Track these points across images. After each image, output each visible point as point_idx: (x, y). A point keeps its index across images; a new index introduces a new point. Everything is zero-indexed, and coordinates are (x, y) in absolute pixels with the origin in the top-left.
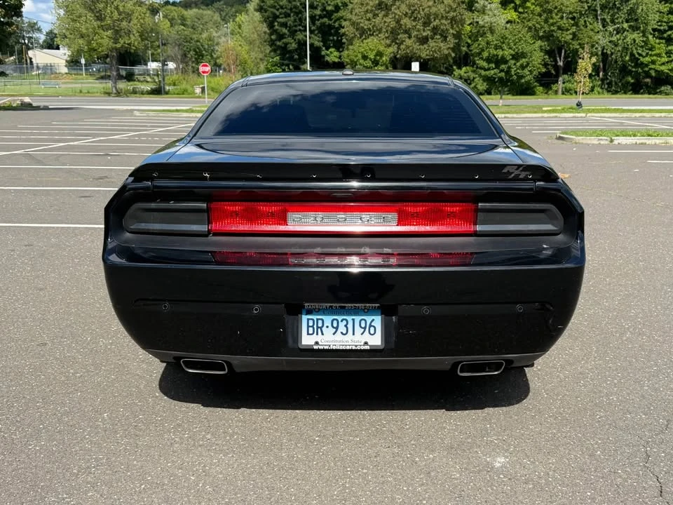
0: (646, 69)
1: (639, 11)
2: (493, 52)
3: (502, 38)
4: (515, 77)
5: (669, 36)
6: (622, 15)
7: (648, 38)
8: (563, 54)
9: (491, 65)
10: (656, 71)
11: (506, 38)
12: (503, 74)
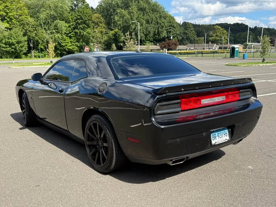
0: (64, 48)
1: (59, 26)
2: (7, 40)
3: (10, 35)
4: (19, 51)
5: (70, 35)
6: (52, 27)
7: (63, 36)
8: (32, 42)
9: (7, 46)
10: (68, 49)
11: (12, 35)
12: (13, 50)
